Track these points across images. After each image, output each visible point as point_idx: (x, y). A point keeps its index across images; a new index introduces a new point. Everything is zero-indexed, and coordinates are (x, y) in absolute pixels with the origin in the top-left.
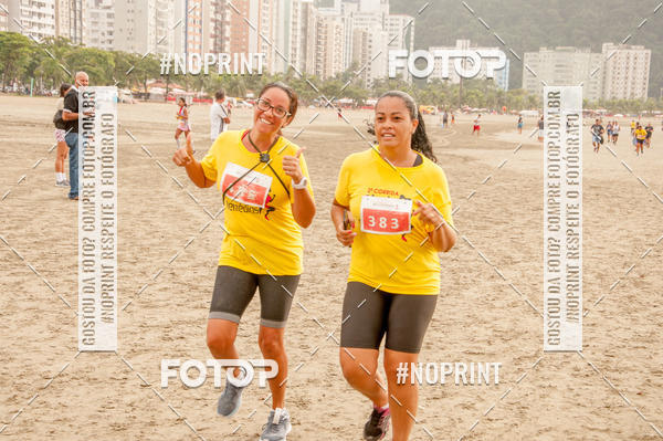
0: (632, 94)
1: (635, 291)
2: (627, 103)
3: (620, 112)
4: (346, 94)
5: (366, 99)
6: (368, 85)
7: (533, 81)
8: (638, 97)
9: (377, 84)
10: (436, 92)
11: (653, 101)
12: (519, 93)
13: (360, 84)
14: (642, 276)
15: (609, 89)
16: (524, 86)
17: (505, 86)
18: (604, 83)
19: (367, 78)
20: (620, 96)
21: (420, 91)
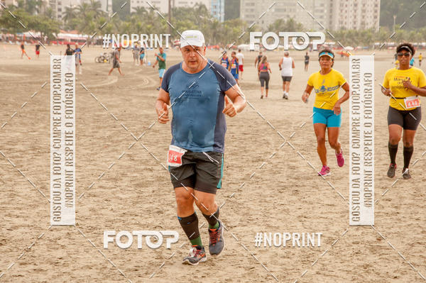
0: (363, 23)
1: (371, 259)
2: (357, 34)
3: (350, 44)
4: (33, 26)
5: (57, 32)
6: (59, 16)
7: (252, 10)
8: (369, 26)
9: (70, 14)
10: (142, 24)
11: (385, 31)
12: (236, 24)
13: (49, 14)
14: (379, 239)
15: (337, 18)
16: (243, 16)
17: (220, 16)
18: (331, 11)
19: (57, 7)
20: (349, 27)
21: (122, 23)
